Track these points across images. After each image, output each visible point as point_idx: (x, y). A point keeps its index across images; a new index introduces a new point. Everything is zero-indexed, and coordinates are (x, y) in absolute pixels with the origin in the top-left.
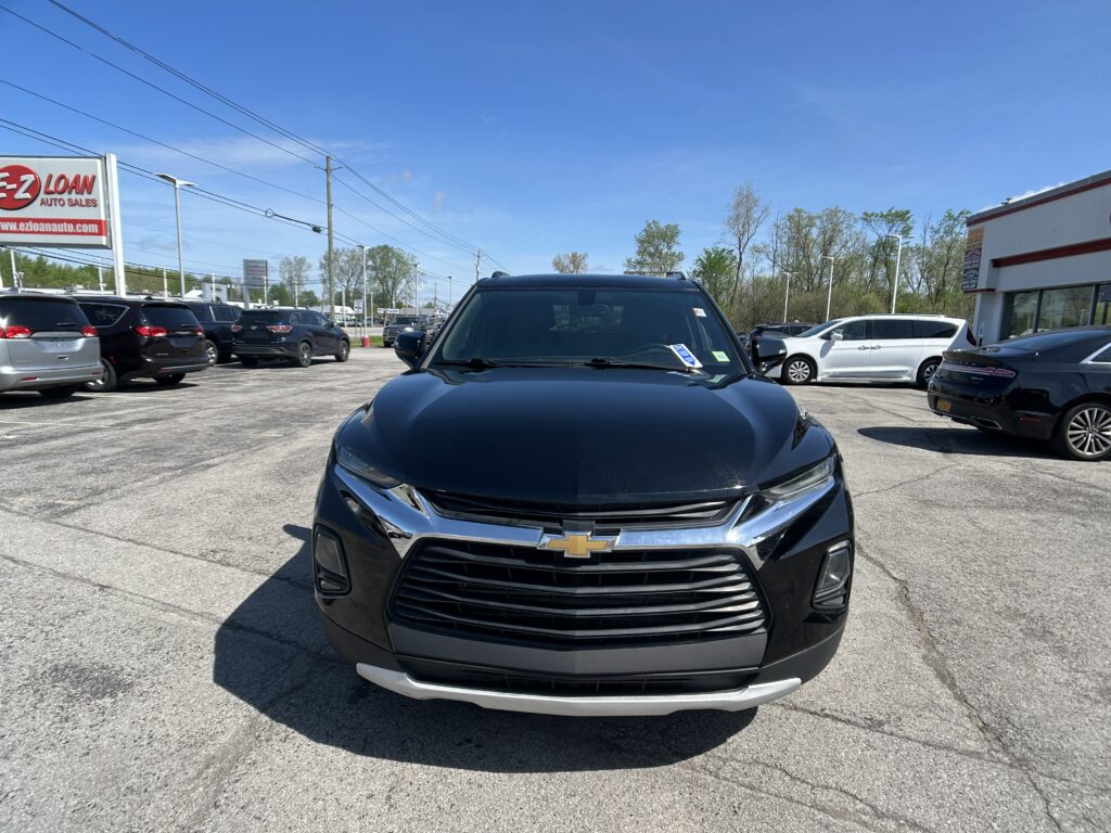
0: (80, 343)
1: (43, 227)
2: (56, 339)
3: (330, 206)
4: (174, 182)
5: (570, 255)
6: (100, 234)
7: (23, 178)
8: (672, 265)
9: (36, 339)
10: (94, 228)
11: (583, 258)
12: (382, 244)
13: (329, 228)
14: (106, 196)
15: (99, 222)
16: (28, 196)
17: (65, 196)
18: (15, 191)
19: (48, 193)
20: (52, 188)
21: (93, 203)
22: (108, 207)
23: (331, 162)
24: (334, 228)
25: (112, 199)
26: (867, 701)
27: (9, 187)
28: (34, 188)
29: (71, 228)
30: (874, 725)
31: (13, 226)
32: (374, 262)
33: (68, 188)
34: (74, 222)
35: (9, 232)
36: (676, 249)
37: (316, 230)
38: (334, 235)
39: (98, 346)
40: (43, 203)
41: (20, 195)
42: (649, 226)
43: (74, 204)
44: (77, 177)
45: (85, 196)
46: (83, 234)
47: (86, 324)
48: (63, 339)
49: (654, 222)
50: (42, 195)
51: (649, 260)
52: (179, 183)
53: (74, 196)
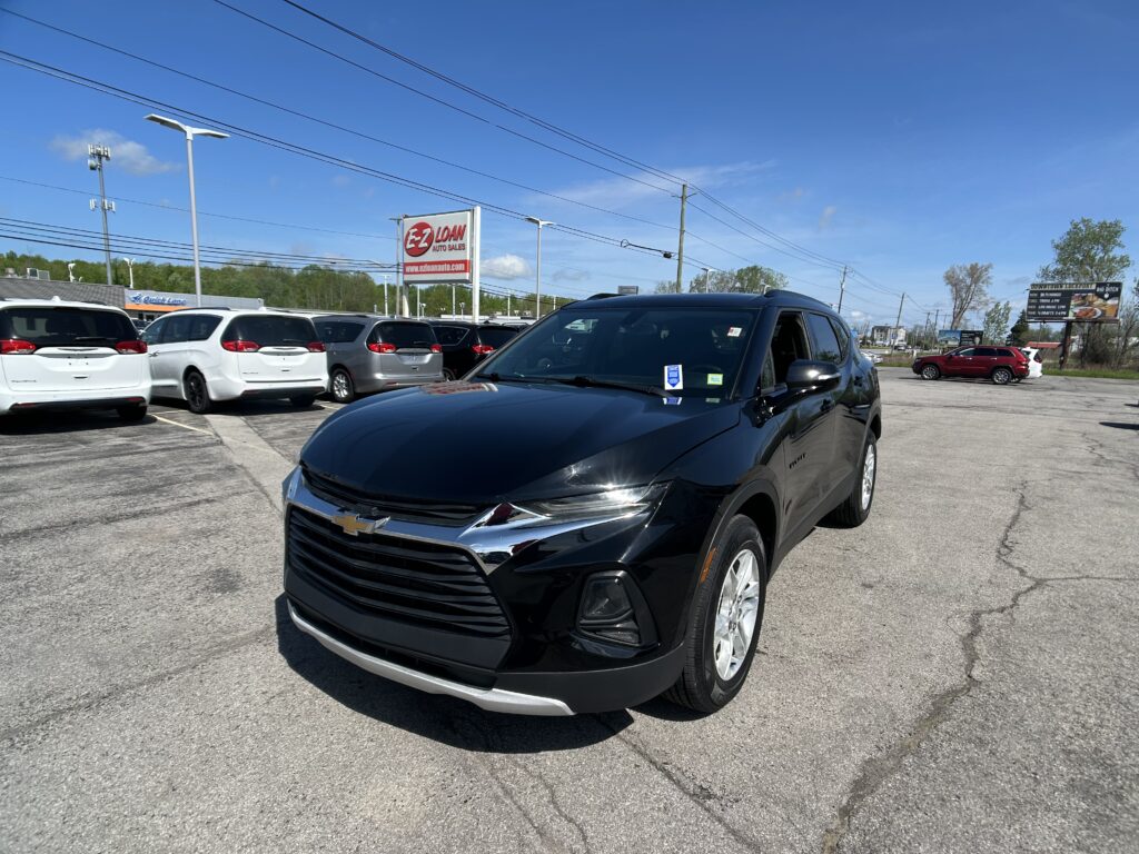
0: (429, 357)
1: (434, 268)
2: (412, 354)
3: (682, 232)
4: (538, 223)
5: (969, 267)
6: (465, 271)
7: (425, 231)
8: (1110, 273)
9: (399, 353)
10: (461, 267)
11: (986, 270)
12: (751, 265)
13: (680, 253)
14: (472, 242)
15: (465, 262)
16: (426, 245)
17: (447, 243)
18: (419, 241)
19: (438, 241)
20: (440, 237)
21: (462, 247)
22: (472, 249)
23: (687, 189)
24: (684, 253)
25: (475, 240)
26: (725, 774)
27: (417, 239)
28: (430, 240)
29: (448, 267)
30: (703, 795)
31: (416, 269)
32: (742, 284)
33: (450, 236)
34: (450, 263)
35: (414, 273)
36: (1116, 252)
37: (667, 256)
38: (684, 259)
39: (441, 360)
40: (434, 249)
41: (423, 245)
42: (1076, 226)
43: (451, 248)
44: (455, 227)
45: (459, 242)
46: (455, 272)
47: (434, 342)
48: (417, 354)
49: (1084, 221)
50: (434, 244)
51: (1074, 268)
52: (541, 223)
53: (452, 242)
